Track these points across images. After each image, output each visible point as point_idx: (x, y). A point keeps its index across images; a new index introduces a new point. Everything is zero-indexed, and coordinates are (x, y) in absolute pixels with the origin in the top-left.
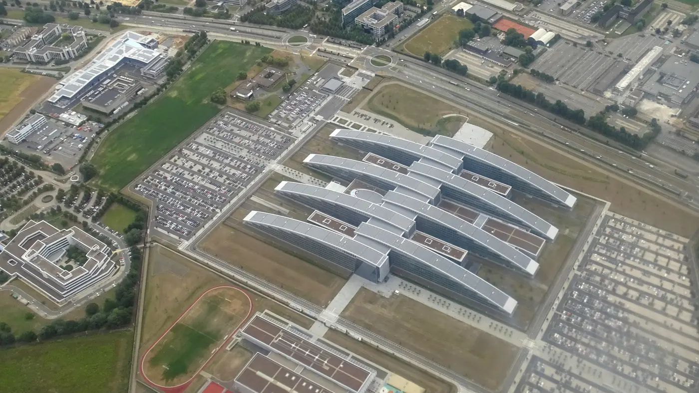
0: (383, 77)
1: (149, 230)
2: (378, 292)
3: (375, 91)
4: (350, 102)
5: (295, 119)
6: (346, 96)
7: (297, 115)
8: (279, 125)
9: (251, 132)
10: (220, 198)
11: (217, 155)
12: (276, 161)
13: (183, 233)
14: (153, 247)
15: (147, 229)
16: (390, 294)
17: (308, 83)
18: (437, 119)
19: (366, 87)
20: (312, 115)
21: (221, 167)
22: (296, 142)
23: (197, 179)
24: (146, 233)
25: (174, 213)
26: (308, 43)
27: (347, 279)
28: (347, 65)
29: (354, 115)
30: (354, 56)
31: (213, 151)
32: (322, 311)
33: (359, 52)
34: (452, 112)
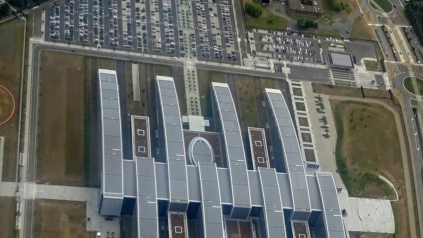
0: (392, 97)
1: (37, 7)
2: (89, 219)
3: (366, 100)
4: (331, 87)
5: (268, 51)
6: (335, 79)
7: (274, 50)
8: (248, 42)
9: (221, 25)
10: (116, 40)
11: (168, 13)
12: (197, 62)
13: (52, 33)
14: (19, 20)
15: (37, 5)
16: (93, 229)
17: (327, 39)
18: (371, 172)
19: (364, 90)
20: (285, 63)
21: (155, 23)
22: (236, 67)
23: (127, 12)
24: (32, 7)
25: (71, 16)
26: (385, 15)
27: (86, 186)
28: (382, 61)
29: (315, 97)
30: (403, 61)
31: (171, 7)
32: (32, 181)
33: (412, 61)
34: (394, 181)
